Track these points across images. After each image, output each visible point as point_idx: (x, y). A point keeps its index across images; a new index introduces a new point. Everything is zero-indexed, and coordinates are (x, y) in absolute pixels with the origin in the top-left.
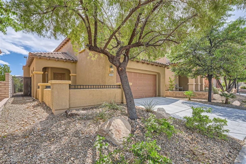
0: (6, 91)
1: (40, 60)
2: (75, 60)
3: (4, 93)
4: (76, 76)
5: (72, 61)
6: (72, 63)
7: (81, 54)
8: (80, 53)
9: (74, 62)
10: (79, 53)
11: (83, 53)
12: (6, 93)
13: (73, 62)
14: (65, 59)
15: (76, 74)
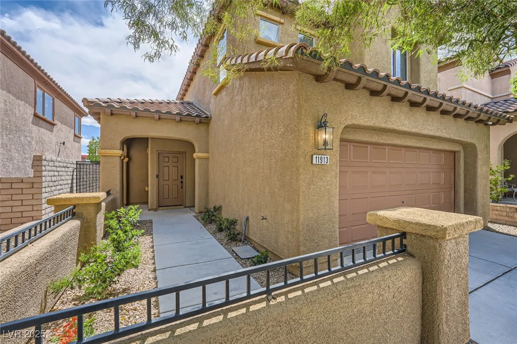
0: (34, 202)
1: (113, 120)
2: (205, 116)
3: (30, 208)
4: (207, 159)
5: (197, 120)
6: (197, 124)
7: (219, 96)
8: (216, 94)
9: (203, 120)
10: (214, 95)
11: (224, 93)
12: (35, 208)
13: (200, 122)
14: (177, 114)
15: (208, 153)
